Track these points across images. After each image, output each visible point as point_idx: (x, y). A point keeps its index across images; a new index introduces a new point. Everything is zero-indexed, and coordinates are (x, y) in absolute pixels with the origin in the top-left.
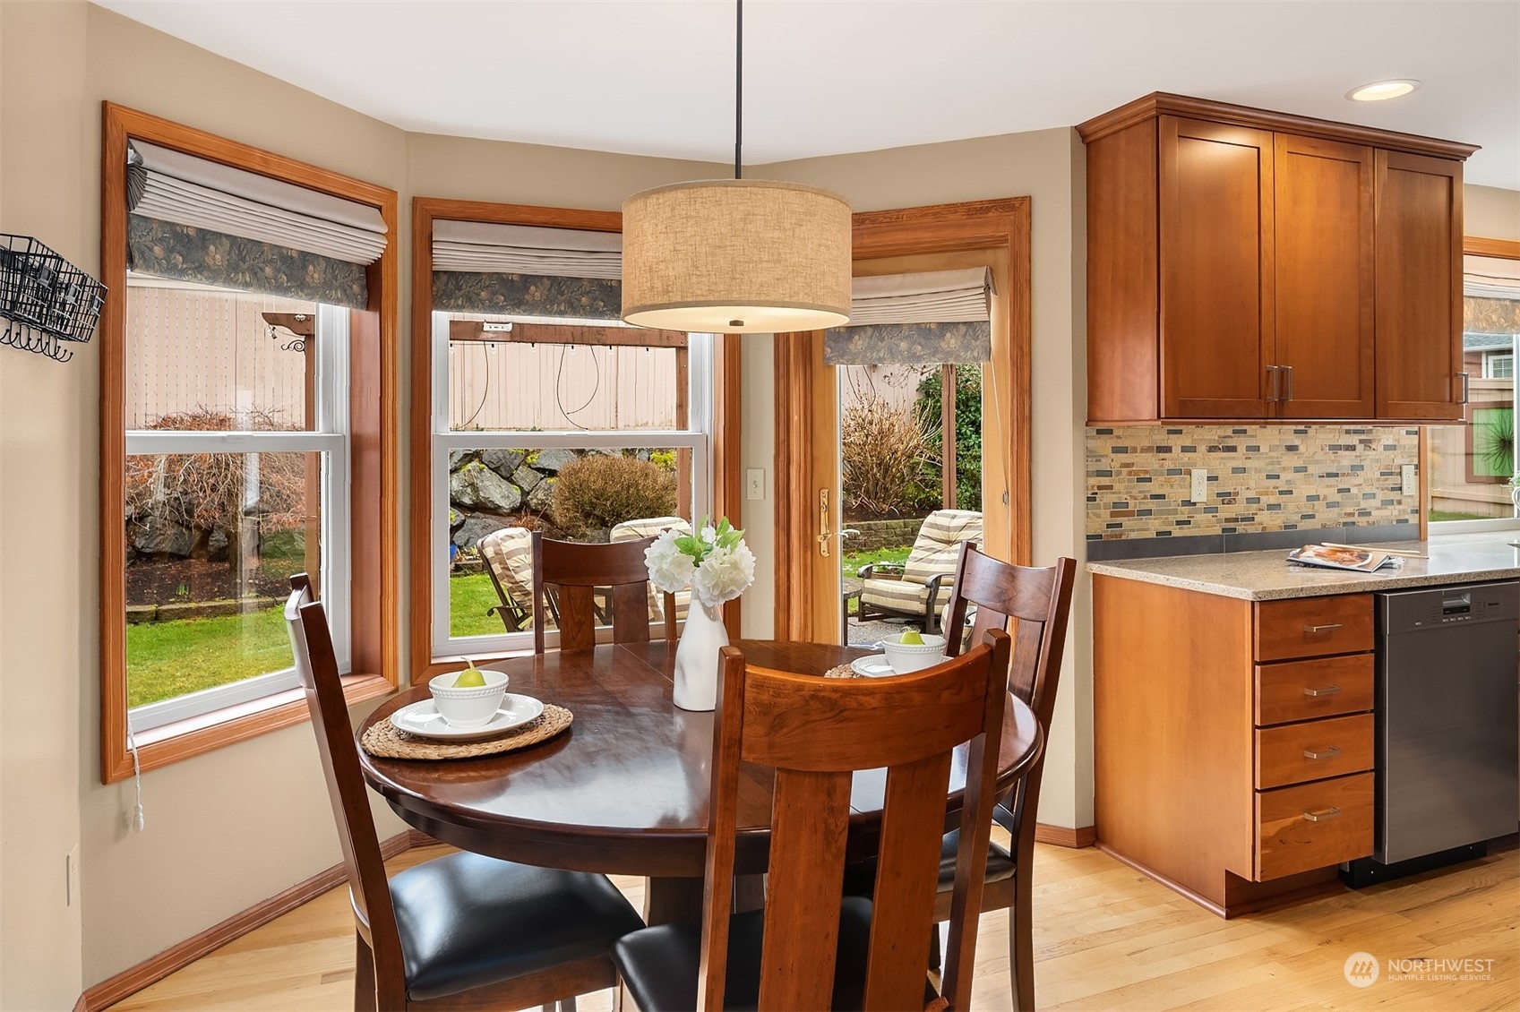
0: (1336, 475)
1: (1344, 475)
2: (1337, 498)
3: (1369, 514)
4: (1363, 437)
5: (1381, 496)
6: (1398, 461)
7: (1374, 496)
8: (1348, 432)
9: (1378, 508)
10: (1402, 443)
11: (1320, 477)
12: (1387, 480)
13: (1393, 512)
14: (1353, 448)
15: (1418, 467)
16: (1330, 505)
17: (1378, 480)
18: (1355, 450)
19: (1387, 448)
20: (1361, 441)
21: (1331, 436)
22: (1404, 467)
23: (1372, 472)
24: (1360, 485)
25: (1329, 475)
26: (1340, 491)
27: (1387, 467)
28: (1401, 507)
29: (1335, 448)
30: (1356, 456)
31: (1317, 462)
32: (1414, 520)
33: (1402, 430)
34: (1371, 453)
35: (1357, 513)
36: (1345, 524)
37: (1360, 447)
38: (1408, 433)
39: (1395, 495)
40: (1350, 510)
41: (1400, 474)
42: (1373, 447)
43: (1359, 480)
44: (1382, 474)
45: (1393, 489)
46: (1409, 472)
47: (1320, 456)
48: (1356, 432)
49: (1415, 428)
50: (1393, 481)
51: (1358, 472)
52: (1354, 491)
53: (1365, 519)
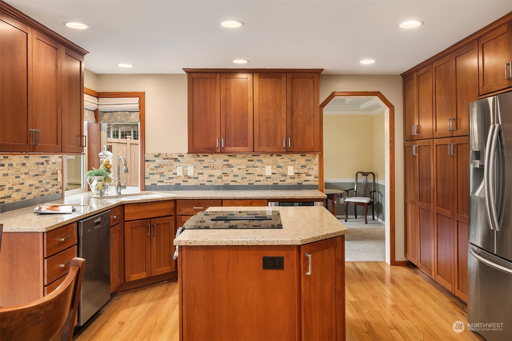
0: (38, 175)
1: (41, 175)
2: (38, 184)
3: (48, 190)
4: (46, 159)
5: (51, 183)
6: (57, 168)
7: (49, 183)
8: (42, 157)
9: (51, 188)
10: (57, 161)
11: (33, 176)
12: (53, 176)
13: (55, 189)
14: (42, 164)
15: (62, 171)
16: (36, 188)
17: (51, 176)
18: (44, 164)
19: (54, 163)
20: (46, 161)
21: (36, 159)
22: (58, 171)
23: (49, 174)
24: (45, 179)
25: (36, 175)
26: (39, 182)
27: (54, 171)
28: (57, 187)
29: (38, 164)
30: (44, 167)
31: (32, 170)
32: (61, 191)
33: (57, 156)
34: (48, 165)
35: (44, 190)
36: (41, 195)
37: (45, 163)
38: (59, 157)
39: (55, 182)
40: (42, 189)
41: (57, 174)
42: (49, 163)
43: (45, 177)
44: (52, 174)
45: (55, 180)
46: (59, 172)
47: (33, 168)
48: (44, 157)
49: (61, 155)
50: (55, 176)
51: (45, 173)
52: (44, 181)
53: (47, 193)
